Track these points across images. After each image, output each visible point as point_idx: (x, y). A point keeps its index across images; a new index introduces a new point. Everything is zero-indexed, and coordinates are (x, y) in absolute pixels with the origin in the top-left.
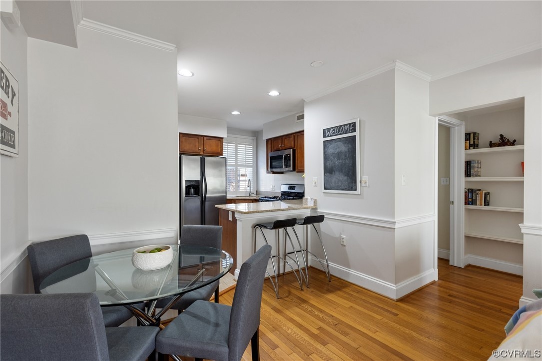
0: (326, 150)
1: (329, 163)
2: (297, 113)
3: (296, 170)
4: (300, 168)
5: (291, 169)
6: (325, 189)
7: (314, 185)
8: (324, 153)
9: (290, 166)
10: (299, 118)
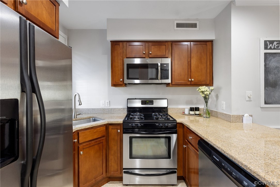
0: (268, 62)
1: (271, 77)
2: (176, 20)
3: (173, 83)
4: (179, 81)
5: (169, 81)
6: (266, 103)
7: (248, 99)
8: (265, 65)
9: (168, 78)
10: (179, 25)
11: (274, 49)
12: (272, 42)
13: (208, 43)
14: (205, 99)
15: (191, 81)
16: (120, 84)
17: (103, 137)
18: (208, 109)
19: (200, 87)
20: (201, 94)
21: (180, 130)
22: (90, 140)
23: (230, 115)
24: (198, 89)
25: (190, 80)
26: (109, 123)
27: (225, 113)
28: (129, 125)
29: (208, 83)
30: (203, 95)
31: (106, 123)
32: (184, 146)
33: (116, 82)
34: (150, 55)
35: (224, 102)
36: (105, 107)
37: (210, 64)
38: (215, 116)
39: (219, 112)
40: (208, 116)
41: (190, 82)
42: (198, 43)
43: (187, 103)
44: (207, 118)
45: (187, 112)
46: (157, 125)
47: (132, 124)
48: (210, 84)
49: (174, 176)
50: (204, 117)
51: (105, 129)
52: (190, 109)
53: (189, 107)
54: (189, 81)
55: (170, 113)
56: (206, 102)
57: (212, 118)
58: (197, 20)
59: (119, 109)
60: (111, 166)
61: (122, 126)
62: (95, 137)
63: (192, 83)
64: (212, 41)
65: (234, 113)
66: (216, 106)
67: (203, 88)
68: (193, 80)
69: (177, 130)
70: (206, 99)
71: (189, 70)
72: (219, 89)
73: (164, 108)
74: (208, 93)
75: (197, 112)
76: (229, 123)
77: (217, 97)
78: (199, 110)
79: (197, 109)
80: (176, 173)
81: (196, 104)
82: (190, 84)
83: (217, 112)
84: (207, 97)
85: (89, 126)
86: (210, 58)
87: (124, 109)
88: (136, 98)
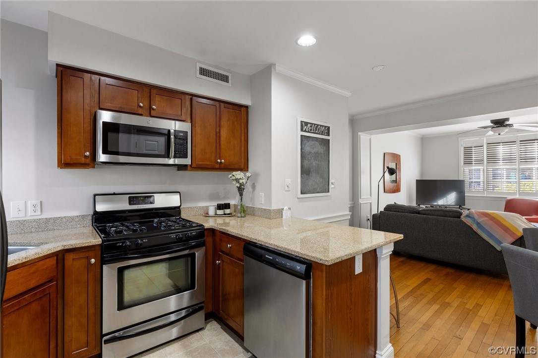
1: (306, 163)
2: (199, 62)
3: (193, 166)
4: (203, 161)
5: (187, 161)
6: (302, 193)
7: (287, 189)
8: (301, 149)
9: (185, 156)
10: (203, 72)
11: (308, 132)
12: (306, 124)
13: (242, 109)
14: (239, 191)
15: (221, 162)
16: (83, 162)
17: (50, 281)
18: (243, 204)
19: (234, 173)
20: (234, 182)
21: (209, 240)
22: (20, 292)
23: (270, 210)
24: (231, 175)
25: (219, 161)
26: (67, 247)
27: (264, 208)
28: (118, 245)
29: (242, 166)
30: (238, 185)
31: (59, 249)
32: (217, 262)
33: (71, 159)
34: (152, 111)
35: (263, 194)
36: (26, 216)
37: (245, 140)
38: (251, 214)
39: (257, 208)
40: (243, 215)
41: (219, 165)
42: (231, 106)
43: (212, 197)
44: (241, 217)
45: (212, 212)
46: (172, 237)
47: (123, 243)
48: (244, 168)
49: (201, 315)
50: (238, 217)
51: (55, 262)
52: (216, 207)
53: (216, 204)
54: (217, 162)
55: (184, 215)
56: (241, 195)
57: (248, 217)
58: (229, 71)
59: (71, 219)
60: (72, 340)
61: (99, 249)
62: (32, 284)
63: (222, 166)
64: (247, 107)
65: (274, 207)
66: (252, 199)
67: (238, 175)
68: (223, 161)
69: (205, 240)
70: (241, 190)
71: (218, 145)
72: (256, 176)
73: (175, 208)
74: (244, 181)
75: (228, 211)
76: (269, 220)
77: (254, 186)
78: (229, 208)
79: (227, 206)
80: (203, 309)
81: (224, 198)
82: (219, 167)
83: (253, 207)
84: (242, 187)
85: (19, 260)
86: (244, 131)
87: (83, 217)
88: (116, 193)
